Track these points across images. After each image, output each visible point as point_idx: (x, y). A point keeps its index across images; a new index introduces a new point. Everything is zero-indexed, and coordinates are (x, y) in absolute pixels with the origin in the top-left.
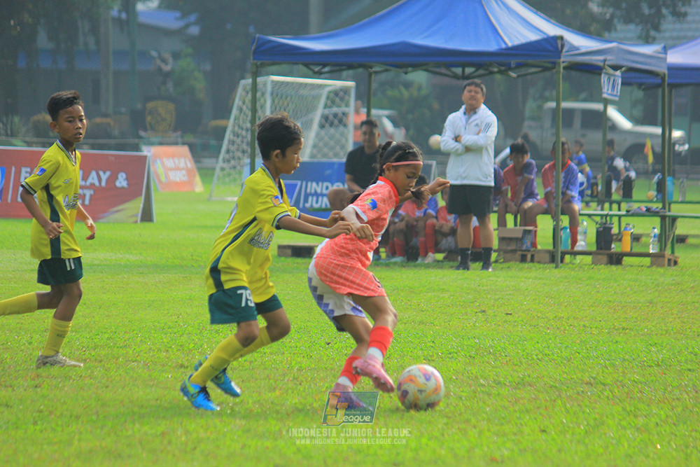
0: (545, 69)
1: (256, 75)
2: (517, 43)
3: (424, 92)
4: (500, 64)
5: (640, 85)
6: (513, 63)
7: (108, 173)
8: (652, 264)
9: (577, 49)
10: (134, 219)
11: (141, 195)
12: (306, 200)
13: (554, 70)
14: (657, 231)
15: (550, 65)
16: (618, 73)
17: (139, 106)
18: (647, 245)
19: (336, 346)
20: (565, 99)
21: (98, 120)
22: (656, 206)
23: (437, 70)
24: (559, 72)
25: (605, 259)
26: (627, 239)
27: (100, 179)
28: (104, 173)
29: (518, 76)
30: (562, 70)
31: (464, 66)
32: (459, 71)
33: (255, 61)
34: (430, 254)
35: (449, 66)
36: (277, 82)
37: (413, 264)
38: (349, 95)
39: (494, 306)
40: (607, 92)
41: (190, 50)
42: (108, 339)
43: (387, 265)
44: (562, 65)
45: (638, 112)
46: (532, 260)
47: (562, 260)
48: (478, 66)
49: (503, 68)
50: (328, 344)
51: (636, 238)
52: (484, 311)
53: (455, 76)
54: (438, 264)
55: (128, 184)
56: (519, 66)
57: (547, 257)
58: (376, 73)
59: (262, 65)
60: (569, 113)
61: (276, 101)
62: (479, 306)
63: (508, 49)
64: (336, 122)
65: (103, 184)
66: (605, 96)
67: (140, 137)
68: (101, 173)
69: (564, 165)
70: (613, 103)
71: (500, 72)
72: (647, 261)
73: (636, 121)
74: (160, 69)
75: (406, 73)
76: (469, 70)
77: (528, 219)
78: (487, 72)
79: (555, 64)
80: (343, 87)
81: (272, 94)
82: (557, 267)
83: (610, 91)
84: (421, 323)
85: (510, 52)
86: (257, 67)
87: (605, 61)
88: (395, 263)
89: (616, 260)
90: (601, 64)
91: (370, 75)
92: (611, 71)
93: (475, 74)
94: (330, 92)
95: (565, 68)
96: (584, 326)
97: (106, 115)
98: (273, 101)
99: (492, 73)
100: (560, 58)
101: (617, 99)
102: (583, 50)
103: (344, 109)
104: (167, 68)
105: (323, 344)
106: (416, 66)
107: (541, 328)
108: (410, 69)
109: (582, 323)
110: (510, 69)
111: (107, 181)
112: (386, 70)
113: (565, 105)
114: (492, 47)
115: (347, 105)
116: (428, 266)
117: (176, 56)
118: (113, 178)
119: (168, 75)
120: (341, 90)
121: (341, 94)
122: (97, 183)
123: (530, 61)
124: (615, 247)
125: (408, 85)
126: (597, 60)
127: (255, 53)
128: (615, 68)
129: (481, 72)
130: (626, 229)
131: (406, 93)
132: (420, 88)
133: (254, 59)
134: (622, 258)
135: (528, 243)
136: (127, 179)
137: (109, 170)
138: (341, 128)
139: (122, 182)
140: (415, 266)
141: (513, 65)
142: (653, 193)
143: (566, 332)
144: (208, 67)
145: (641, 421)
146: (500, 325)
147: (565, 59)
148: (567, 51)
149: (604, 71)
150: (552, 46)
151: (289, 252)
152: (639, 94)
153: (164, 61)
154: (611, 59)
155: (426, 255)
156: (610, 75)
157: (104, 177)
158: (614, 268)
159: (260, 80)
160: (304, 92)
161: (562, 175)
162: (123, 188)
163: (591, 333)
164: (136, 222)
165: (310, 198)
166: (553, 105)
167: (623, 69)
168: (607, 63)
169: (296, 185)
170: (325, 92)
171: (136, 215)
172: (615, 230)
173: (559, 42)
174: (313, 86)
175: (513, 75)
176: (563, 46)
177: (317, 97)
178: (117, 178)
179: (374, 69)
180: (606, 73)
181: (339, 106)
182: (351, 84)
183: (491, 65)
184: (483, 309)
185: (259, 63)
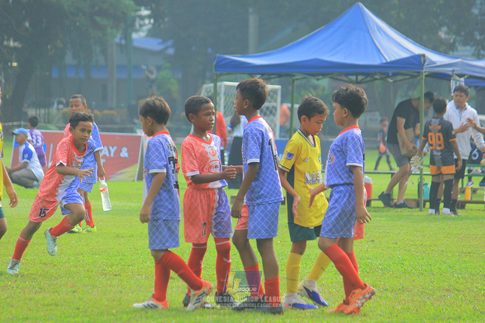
0: (413, 77)
1: (215, 81)
2: (393, 59)
4: (382, 74)
5: (476, 88)
7: (115, 148)
9: (434, 63)
10: (133, 179)
11: (137, 162)
13: (419, 78)
15: (416, 74)
16: (462, 79)
17: (134, 102)
18: (483, 196)
21: (106, 112)
23: (340, 78)
24: (422, 79)
26: (469, 192)
27: (110, 152)
28: (113, 147)
29: (394, 82)
30: (424, 77)
31: (357, 75)
32: (353, 78)
33: (216, 72)
35: (347, 75)
36: (229, 86)
38: (277, 94)
39: (379, 237)
41: (168, 65)
42: (120, 259)
44: (424, 74)
47: (424, 206)
48: (367, 75)
49: (383, 76)
51: (474, 191)
52: (373, 241)
53: (352, 82)
55: (129, 155)
56: (395, 74)
57: (414, 204)
58: (297, 79)
59: (221, 75)
61: (227, 99)
62: (369, 237)
63: (387, 63)
64: (268, 112)
65: (112, 155)
67: (135, 123)
68: (111, 148)
71: (381, 79)
72: (482, 206)
74: (148, 78)
75: (318, 80)
76: (360, 78)
78: (373, 79)
79: (419, 73)
80: (273, 89)
81: (225, 94)
82: (421, 210)
85: (388, 65)
86: (217, 76)
87: (453, 71)
89: (461, 206)
90: (451, 73)
91: (293, 81)
92: (457, 78)
93: (365, 80)
95: (426, 76)
96: (442, 251)
97: (111, 109)
98: (225, 99)
99: (376, 79)
100: (423, 69)
102: (439, 64)
103: (273, 104)
104: (153, 77)
106: (324, 75)
107: (413, 253)
108: (321, 77)
109: (440, 249)
110: (388, 76)
111: (115, 153)
112: (304, 78)
114: (377, 62)
115: (276, 101)
117: (159, 69)
118: (118, 151)
119: (153, 81)
120: (271, 91)
121: (272, 93)
122: (108, 155)
123: (403, 71)
125: (315, 88)
126: (448, 70)
127: (216, 66)
128: (460, 76)
129: (368, 79)
130: (467, 185)
132: (323, 90)
133: (215, 71)
134: (465, 205)
136: (128, 152)
137: (115, 146)
138: (271, 117)
139: (124, 153)
141: (390, 74)
143: (430, 255)
144: (180, 76)
146: (384, 250)
147: (426, 70)
148: (428, 65)
149: (453, 78)
150: (417, 61)
152: (474, 93)
153: (151, 72)
154: (458, 70)
156: (456, 81)
157: (113, 150)
159: (219, 84)
162: (125, 158)
163: (447, 256)
164: (134, 181)
167: (466, 77)
168: (454, 72)
171: (134, 176)
173: (422, 59)
175: (391, 81)
176: (425, 61)
178: (121, 151)
179: (296, 77)
180: (454, 80)
181: (270, 102)
182: (278, 87)
183: (375, 74)
184: (373, 239)
185: (218, 73)
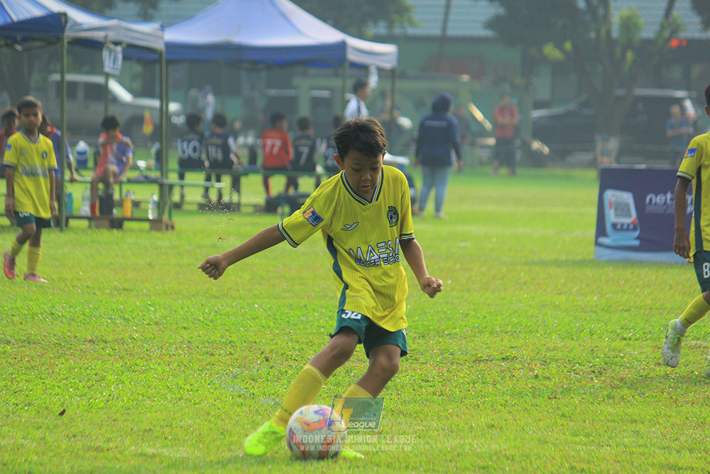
0: (50, 43)
2: (22, 18)
4: (7, 38)
5: (139, 61)
6: (19, 36)
8: (152, 228)
9: (79, 24)
13: (58, 45)
14: (156, 198)
15: (54, 39)
16: (119, 49)
18: (146, 211)
20: (69, 71)
22: (155, 174)
24: (62, 47)
26: (128, 205)
29: (24, 50)
30: (65, 44)
40: (108, 66)
44: (66, 40)
45: (137, 85)
47: (67, 224)
49: (9, 41)
51: (136, 204)
56: (25, 39)
60: (73, 86)
63: (14, 23)
66: (107, 69)
70: (114, 76)
71: (6, 45)
72: (146, 225)
73: (135, 94)
79: (59, 39)
82: (62, 230)
83: (111, 65)
85: (15, 26)
87: (106, 37)
89: (117, 224)
90: (103, 40)
92: (112, 46)
95: (69, 43)
100: (64, 33)
101: (117, 73)
102: (85, 26)
109: (85, 284)
110: (16, 42)
113: (70, 77)
123: (35, 35)
124: (116, 212)
126: (99, 35)
128: (116, 43)
130: (127, 195)
134: (122, 222)
141: (19, 39)
142: (152, 162)
147: (69, 34)
148: (71, 26)
149: (106, 46)
150: (56, 22)
152: (138, 68)
154: (112, 35)
156: (111, 51)
158: (115, 231)
166: (56, 77)
167: (124, 45)
168: (108, 39)
172: (116, 196)
173: (63, 19)
175: (19, 48)
176: (66, 22)
180: (108, 49)
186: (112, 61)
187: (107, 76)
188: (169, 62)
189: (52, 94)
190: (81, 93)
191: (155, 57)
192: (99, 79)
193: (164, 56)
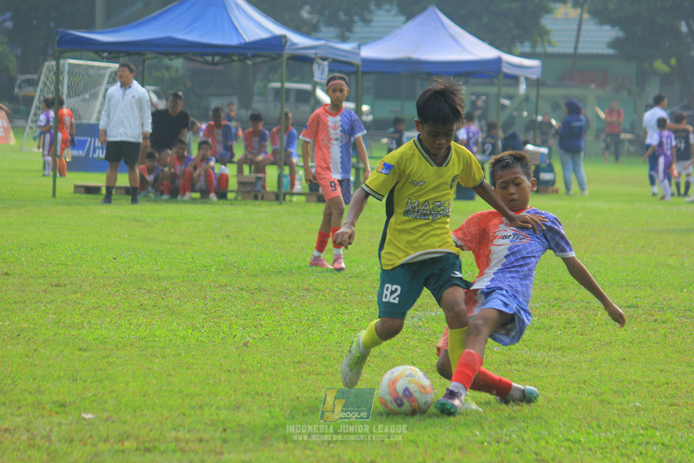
0: (273, 59)
1: (57, 59)
2: (252, 39)
3: (180, 73)
4: (240, 55)
6: (249, 54)
9: (296, 44)
12: (94, 152)
13: (280, 60)
15: (276, 56)
16: (326, 63)
19: (121, 261)
23: (194, 58)
24: (283, 61)
25: (315, 198)
29: (254, 64)
30: (285, 60)
31: (213, 55)
32: (209, 59)
33: (58, 49)
34: (188, 194)
35: (202, 55)
36: (73, 64)
37: (174, 200)
39: (235, 232)
40: (317, 76)
41: (6, 39)
43: (156, 201)
44: (286, 56)
46: (262, 198)
47: (284, 199)
48: (224, 55)
49: (242, 58)
50: (115, 259)
52: (229, 236)
53: (207, 63)
54: (194, 201)
56: (254, 56)
57: (273, 197)
58: (148, 59)
59: (64, 51)
60: (288, 90)
61: (72, 78)
62: (225, 232)
63: (246, 44)
66: (316, 79)
69: (287, 129)
70: (321, 85)
71: (240, 60)
75: (171, 60)
76: (217, 59)
77: (260, 168)
78: (230, 60)
79: (280, 56)
81: (68, 72)
82: (280, 203)
83: (320, 76)
84: (183, 244)
85: (247, 46)
86: (60, 53)
87: (316, 54)
88: (162, 200)
90: (313, 56)
91: (144, 61)
92: (320, 61)
93: (222, 61)
94: (111, 73)
95: (287, 59)
98: (69, 79)
99: (234, 61)
100: (284, 50)
102: (301, 46)
105: (111, 259)
106: (178, 55)
108: (173, 57)
110: (247, 58)
112: (156, 57)
113: (288, 85)
116: (186, 202)
123: (262, 52)
125: (168, 68)
126: (311, 53)
127: (59, 42)
128: (324, 59)
129: (226, 60)
131: (166, 74)
132: (177, 70)
133: (58, 47)
135: (259, 187)
140: (177, 202)
141: (249, 56)
143: (289, 252)
144: (19, 52)
145: (346, 318)
146: (241, 246)
147: (287, 52)
148: (289, 46)
149: (316, 61)
150: (277, 43)
151: (83, 190)
154: (321, 53)
155: (184, 194)
156: (319, 65)
159: (62, 62)
160: (92, 72)
161: (285, 137)
165: (97, 151)
166: (278, 85)
167: (330, 60)
169: (87, 141)
170: (108, 73)
173: (283, 40)
174: (99, 68)
175: (249, 62)
176: (286, 42)
177: (102, 76)
179: (147, 56)
180: (317, 63)
183: (233, 55)
184: (228, 234)
185: (61, 50)
186: (321, 72)
187: (315, 85)
188: (364, 73)
189: (271, 98)
190: (292, 97)
191: (354, 69)
192: (308, 87)
193: (361, 69)
